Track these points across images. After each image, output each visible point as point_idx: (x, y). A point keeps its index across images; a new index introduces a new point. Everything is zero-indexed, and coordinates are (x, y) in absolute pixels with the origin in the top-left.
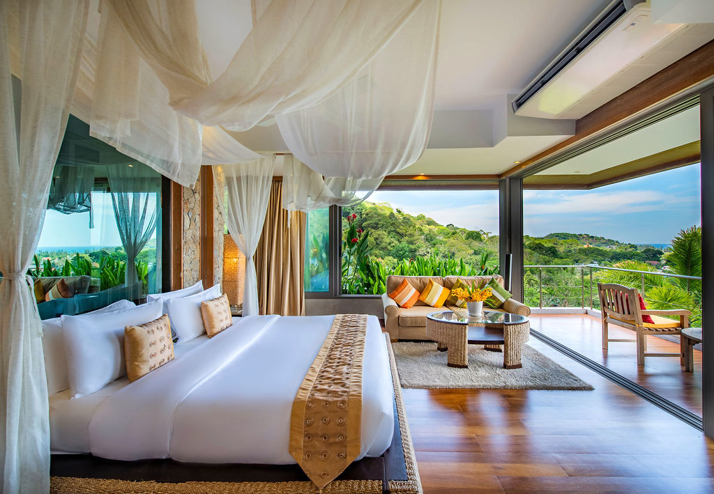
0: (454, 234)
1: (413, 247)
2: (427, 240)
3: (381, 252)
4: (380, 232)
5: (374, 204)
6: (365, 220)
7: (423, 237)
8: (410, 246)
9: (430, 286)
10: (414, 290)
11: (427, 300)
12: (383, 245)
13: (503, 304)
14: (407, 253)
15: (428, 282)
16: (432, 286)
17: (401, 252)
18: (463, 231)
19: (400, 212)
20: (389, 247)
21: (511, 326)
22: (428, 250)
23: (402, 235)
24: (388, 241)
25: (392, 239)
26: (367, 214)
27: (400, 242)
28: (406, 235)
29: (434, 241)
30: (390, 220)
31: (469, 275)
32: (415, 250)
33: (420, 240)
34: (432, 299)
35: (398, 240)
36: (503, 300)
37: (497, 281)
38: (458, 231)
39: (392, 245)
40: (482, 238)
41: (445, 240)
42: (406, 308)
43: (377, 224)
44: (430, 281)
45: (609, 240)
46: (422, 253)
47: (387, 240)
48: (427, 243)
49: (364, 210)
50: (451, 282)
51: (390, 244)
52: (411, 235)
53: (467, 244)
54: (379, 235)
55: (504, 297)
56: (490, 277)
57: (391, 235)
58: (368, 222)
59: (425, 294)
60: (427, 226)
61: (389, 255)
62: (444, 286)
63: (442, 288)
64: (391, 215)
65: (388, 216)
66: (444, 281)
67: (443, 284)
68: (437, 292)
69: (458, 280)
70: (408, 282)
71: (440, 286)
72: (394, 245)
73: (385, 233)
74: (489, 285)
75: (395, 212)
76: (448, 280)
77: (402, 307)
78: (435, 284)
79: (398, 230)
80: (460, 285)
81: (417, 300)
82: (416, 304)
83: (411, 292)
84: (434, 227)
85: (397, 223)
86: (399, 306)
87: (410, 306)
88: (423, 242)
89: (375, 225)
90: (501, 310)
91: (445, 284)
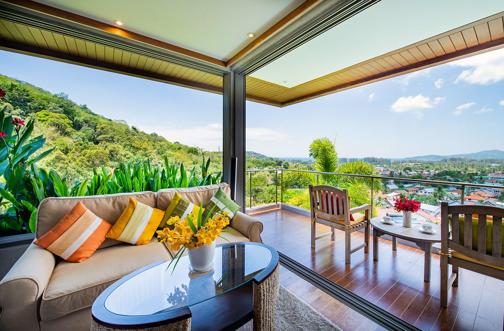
0: (179, 149)
2: (159, 153)
3: (117, 162)
4: (115, 145)
5: (110, 120)
6: (101, 134)
7: (155, 151)
8: (144, 158)
9: (131, 210)
10: (98, 222)
11: (123, 237)
12: (119, 156)
13: (233, 220)
14: (141, 164)
15: (127, 202)
16: (134, 208)
17: (136, 163)
18: (186, 147)
19: (135, 129)
20: (125, 159)
22: (160, 161)
23: (138, 149)
24: (123, 153)
25: (128, 152)
26: (102, 129)
27: (135, 155)
28: (141, 149)
29: (164, 154)
30: (125, 135)
31: (191, 186)
33: (153, 153)
34: (134, 233)
35: (133, 153)
36: (231, 215)
37: (223, 192)
38: (182, 147)
39: (127, 156)
40: (198, 152)
42: (76, 262)
43: (113, 138)
44: (131, 202)
45: (262, 155)
47: (122, 151)
48: (159, 156)
49: (99, 124)
50: (166, 199)
51: (125, 156)
52: (145, 149)
53: (189, 157)
54: (115, 148)
56: (216, 186)
57: (126, 149)
58: (103, 136)
59: (120, 224)
60: (159, 142)
62: (156, 206)
63: (151, 210)
64: (127, 132)
65: (124, 131)
66: (156, 199)
67: (153, 204)
68: (142, 218)
69: (176, 195)
70: (85, 208)
71: (149, 208)
72: (130, 157)
73: (120, 146)
74: (216, 197)
75: (131, 128)
76: (162, 196)
77: (68, 261)
78: (139, 205)
79: (133, 144)
80: (180, 201)
81: (103, 239)
82: (102, 247)
83: (91, 226)
84: (164, 143)
85: (133, 138)
86: (58, 260)
87: (88, 254)
88: (155, 154)
89: (111, 139)
90: (230, 228)
91: (158, 204)
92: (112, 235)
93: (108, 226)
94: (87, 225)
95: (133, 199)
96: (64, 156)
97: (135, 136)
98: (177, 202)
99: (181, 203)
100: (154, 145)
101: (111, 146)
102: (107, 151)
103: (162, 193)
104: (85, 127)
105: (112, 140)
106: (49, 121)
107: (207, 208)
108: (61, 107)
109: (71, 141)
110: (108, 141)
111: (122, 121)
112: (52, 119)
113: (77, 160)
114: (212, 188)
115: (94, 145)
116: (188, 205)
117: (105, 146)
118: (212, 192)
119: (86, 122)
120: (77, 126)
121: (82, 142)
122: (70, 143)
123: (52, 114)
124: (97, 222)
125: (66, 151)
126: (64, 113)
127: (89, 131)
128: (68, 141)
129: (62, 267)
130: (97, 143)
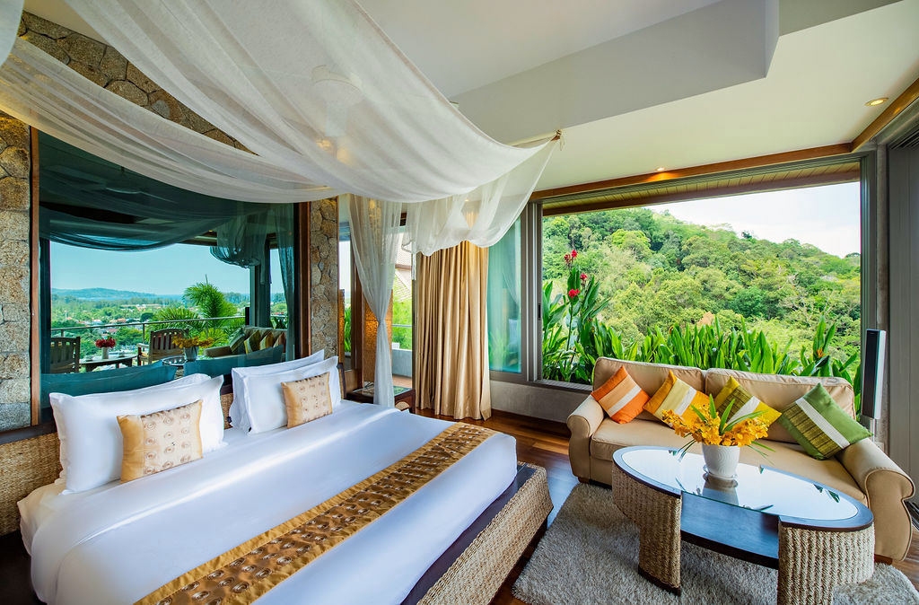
1: (771, 295)
2: (800, 282)
3: (713, 302)
4: (710, 271)
6: (688, 253)
7: (792, 277)
8: (766, 292)
9: (669, 386)
11: (660, 413)
12: (716, 291)
13: (842, 451)
14: (760, 305)
15: (664, 376)
16: (673, 386)
17: (749, 303)
19: (748, 237)
20: (727, 295)
21: (798, 531)
22: (803, 300)
23: (751, 275)
24: (725, 285)
25: (733, 282)
26: (691, 244)
27: (747, 286)
28: (758, 275)
29: (816, 285)
30: (729, 252)
32: (777, 300)
33: (786, 284)
34: (670, 412)
35: (744, 284)
36: (842, 442)
37: (831, 396)
39: (732, 290)
41: (840, 282)
42: (617, 421)
43: (706, 258)
44: (670, 376)
46: (789, 305)
47: (723, 283)
48: (801, 289)
49: (685, 238)
50: (717, 383)
51: (727, 289)
52: (768, 275)
54: (709, 276)
55: (845, 435)
57: (730, 276)
58: (692, 256)
59: (657, 399)
60: (804, 259)
61: (726, 307)
62: (701, 389)
63: (695, 392)
64: (733, 243)
65: (726, 244)
66: (703, 380)
67: (700, 387)
68: (680, 400)
69: (730, 380)
70: (626, 372)
71: (691, 389)
72: (736, 291)
73: (720, 272)
74: (807, 400)
75: (740, 237)
76: (711, 378)
77: (611, 419)
78: (679, 382)
79: (743, 267)
80: (735, 391)
81: (641, 410)
82: (640, 417)
83: (631, 392)
84: (817, 260)
85: (741, 255)
86: (606, 416)
87: (627, 419)
88: (791, 286)
89: (703, 261)
90: (834, 464)
91: (705, 387)
92: (649, 408)
93: (646, 397)
94: (628, 389)
95: (672, 373)
96: (640, 291)
97: (748, 251)
98: (731, 391)
99: (735, 394)
100: (788, 266)
101: (703, 273)
102: (697, 283)
103: (712, 373)
104: (666, 245)
105: (704, 263)
106: (624, 244)
107: (787, 414)
108: (637, 220)
109: (648, 268)
110: (700, 265)
111: (724, 225)
112: (628, 240)
113: (656, 298)
114: (804, 383)
115: (677, 272)
116: (748, 399)
117: (694, 273)
118: (805, 389)
119: (667, 237)
120: (656, 246)
121: (662, 269)
122: (646, 272)
123: (628, 233)
124: (636, 390)
125: (641, 284)
126: (641, 229)
127: (670, 249)
128: (644, 268)
129: (607, 421)
130: (682, 269)
